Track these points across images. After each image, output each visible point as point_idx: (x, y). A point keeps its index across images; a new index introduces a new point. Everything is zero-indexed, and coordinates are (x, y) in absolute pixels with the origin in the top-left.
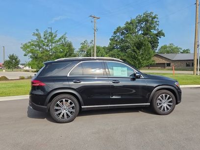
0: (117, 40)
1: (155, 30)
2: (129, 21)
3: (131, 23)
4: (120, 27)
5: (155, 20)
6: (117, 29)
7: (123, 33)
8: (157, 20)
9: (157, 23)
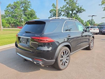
0: (9, 12)
1: (30, 8)
2: (16, 2)
3: (17, 3)
4: (10, 4)
5: (30, 3)
6: (9, 5)
7: (12, 8)
8: (31, 4)
9: (31, 5)
